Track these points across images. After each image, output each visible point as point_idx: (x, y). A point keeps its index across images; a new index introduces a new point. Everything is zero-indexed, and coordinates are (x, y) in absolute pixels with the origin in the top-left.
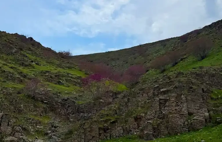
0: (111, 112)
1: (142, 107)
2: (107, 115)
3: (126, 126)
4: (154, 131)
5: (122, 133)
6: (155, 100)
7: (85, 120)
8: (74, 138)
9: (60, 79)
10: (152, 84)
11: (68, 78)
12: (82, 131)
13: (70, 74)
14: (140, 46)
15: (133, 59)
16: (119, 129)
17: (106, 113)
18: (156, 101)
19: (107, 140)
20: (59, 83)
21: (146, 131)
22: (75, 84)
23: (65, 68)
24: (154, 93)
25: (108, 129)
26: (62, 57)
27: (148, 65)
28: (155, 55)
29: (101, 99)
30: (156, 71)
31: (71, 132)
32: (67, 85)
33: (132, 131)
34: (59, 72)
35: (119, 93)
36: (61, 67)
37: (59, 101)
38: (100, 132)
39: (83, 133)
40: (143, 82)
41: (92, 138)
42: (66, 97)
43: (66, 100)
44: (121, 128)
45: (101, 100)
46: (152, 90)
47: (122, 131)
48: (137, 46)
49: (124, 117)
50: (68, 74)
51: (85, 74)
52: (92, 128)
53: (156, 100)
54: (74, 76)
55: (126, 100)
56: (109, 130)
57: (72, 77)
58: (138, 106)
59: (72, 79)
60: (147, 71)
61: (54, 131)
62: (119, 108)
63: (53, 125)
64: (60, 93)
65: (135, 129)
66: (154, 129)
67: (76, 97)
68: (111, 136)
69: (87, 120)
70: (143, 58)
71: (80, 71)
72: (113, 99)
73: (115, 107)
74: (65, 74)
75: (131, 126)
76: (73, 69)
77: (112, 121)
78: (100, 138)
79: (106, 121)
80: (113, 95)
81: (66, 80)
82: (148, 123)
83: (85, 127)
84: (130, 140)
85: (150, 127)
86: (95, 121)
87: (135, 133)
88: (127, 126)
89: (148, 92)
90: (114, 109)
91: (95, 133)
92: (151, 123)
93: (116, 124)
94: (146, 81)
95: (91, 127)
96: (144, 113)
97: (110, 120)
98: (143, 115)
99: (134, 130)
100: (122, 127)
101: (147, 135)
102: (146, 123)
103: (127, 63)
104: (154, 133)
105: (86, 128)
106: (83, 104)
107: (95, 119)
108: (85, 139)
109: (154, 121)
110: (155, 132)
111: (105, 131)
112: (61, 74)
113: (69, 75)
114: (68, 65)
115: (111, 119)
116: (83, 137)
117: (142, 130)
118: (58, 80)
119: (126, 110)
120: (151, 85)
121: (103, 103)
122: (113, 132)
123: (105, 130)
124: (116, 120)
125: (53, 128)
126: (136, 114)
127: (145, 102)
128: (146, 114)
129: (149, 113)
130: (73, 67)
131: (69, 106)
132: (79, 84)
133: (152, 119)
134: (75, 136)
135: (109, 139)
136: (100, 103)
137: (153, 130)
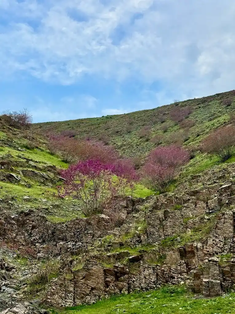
0: (128, 239)
1: (196, 230)
2: (121, 245)
3: (163, 268)
4: (223, 277)
5: (154, 282)
6: (223, 214)
7: (72, 254)
8: (53, 291)
9: (12, 170)
10: (215, 182)
11: (29, 169)
12: (69, 277)
13: (31, 160)
14: (177, 104)
15: (160, 132)
16: (146, 272)
17: (117, 240)
18: (226, 216)
19: (123, 295)
20: (10, 179)
21: (206, 278)
22: (45, 181)
23: (19, 148)
24: (220, 201)
25: (124, 273)
26: (10, 125)
27: (194, 144)
28: (207, 124)
29: (102, 212)
30: (211, 157)
31: (43, 280)
32: (26, 184)
33: (174, 278)
34: (9, 156)
35: (141, 201)
36: (10, 146)
37: (13, 217)
38: (107, 279)
39: (71, 281)
40: (193, 179)
41: (91, 291)
42: (27, 207)
43: (27, 215)
44: (151, 271)
45: (103, 216)
46: (216, 195)
47: (153, 278)
48: (169, 104)
49: (157, 248)
50: (28, 160)
51: (63, 161)
52: (91, 271)
53: (227, 214)
54: (40, 166)
55: (160, 213)
56: (126, 276)
57: (35, 166)
58: (187, 228)
59: (36, 171)
60: (192, 157)
61: (7, 278)
62: (145, 232)
63: (4, 265)
64: (13, 199)
65: (181, 274)
66: (223, 273)
67: (47, 209)
68: (129, 287)
69: (77, 254)
70: (182, 131)
71: (52, 154)
72: (128, 213)
73: (136, 228)
74: (22, 160)
75: (173, 267)
76: (35, 149)
77: (131, 257)
78: (106, 292)
79: (119, 257)
80: (127, 204)
81: (25, 173)
82: (209, 261)
83: (73, 270)
84: (172, 295)
85: (215, 271)
86: (95, 257)
87: (182, 282)
88: (165, 268)
89: (208, 199)
90: (136, 233)
91: (97, 281)
92: (216, 262)
93: (141, 262)
94: (200, 176)
95: (88, 269)
96: (200, 240)
97: (127, 254)
98: (199, 245)
99: (180, 276)
100: (154, 269)
101: (208, 287)
102: (207, 261)
103: (147, 140)
104: (224, 282)
105: (78, 271)
106: (63, 223)
107: (96, 253)
108: (74, 293)
109: (222, 258)
110: (224, 280)
111: (117, 278)
112: (12, 159)
113: (31, 163)
114: (25, 142)
115: (129, 253)
116: (72, 289)
117: (197, 276)
118: (7, 173)
119: (160, 236)
120: (211, 184)
121: (107, 222)
122: (134, 279)
123: (118, 274)
124: (141, 256)
125: (4, 271)
126: (183, 243)
127: (202, 219)
128: (205, 242)
129: (210, 242)
130: (37, 148)
131: (34, 227)
132: (52, 181)
133: (217, 254)
134: (54, 287)
135: (126, 293)
136: (100, 221)
137: (221, 275)
